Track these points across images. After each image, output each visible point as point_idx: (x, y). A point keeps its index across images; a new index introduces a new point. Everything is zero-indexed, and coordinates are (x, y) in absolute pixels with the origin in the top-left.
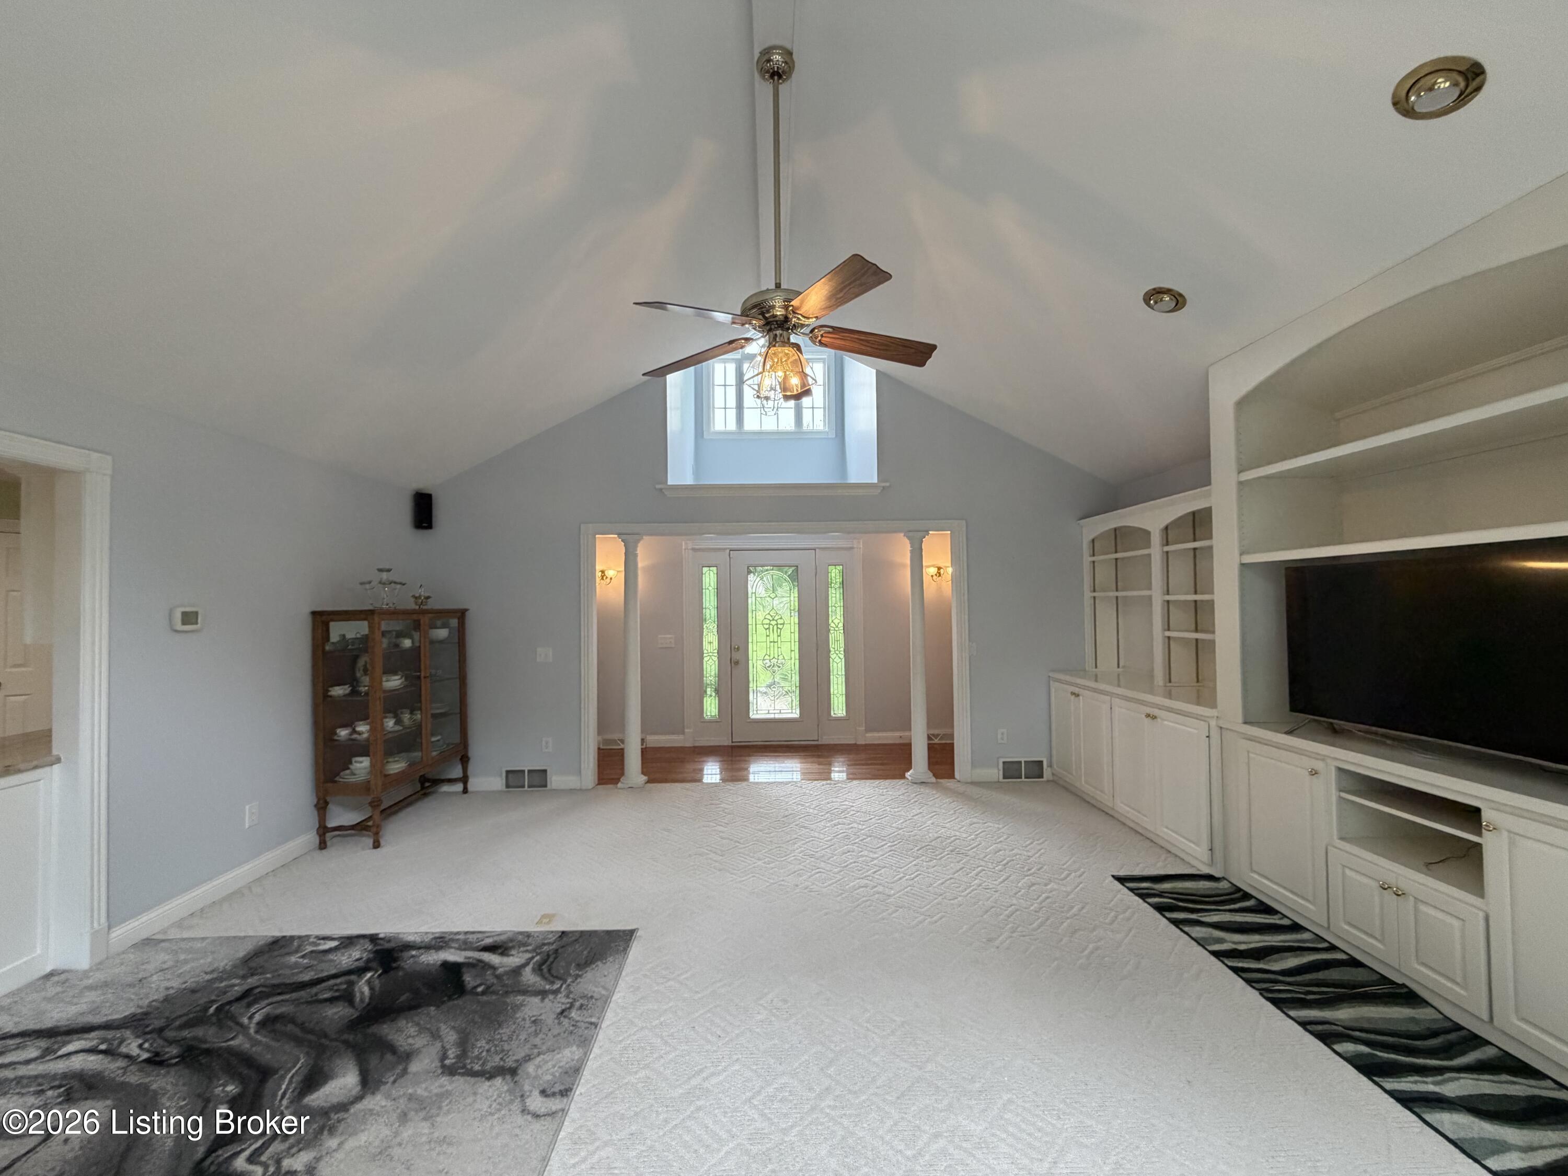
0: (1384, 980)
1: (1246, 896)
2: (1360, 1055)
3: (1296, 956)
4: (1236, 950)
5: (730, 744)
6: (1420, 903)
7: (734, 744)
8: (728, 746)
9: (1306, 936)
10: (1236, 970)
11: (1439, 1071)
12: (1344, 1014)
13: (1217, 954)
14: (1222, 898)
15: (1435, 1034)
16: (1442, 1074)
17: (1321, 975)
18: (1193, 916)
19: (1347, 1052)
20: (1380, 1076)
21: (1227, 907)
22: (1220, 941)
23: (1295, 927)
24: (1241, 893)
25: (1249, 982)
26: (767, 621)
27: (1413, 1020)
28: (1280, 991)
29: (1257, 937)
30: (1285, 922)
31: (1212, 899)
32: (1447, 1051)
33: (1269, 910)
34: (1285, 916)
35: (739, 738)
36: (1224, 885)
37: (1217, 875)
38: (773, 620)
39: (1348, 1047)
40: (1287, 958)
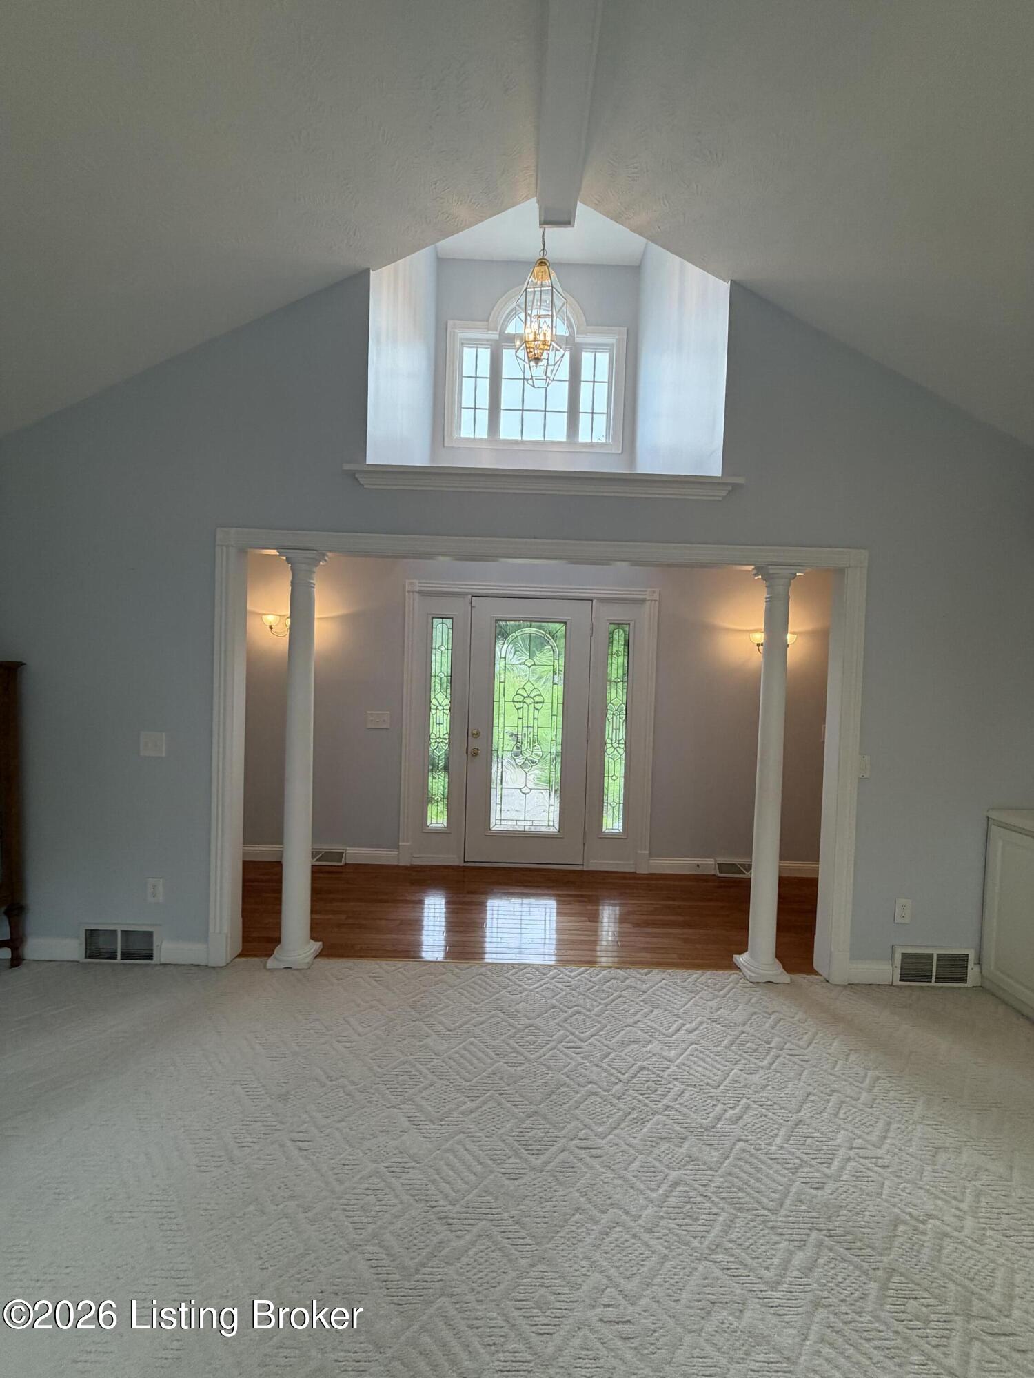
5: (462, 864)
7: (465, 864)
8: (458, 867)
26: (520, 698)
38: (529, 696)
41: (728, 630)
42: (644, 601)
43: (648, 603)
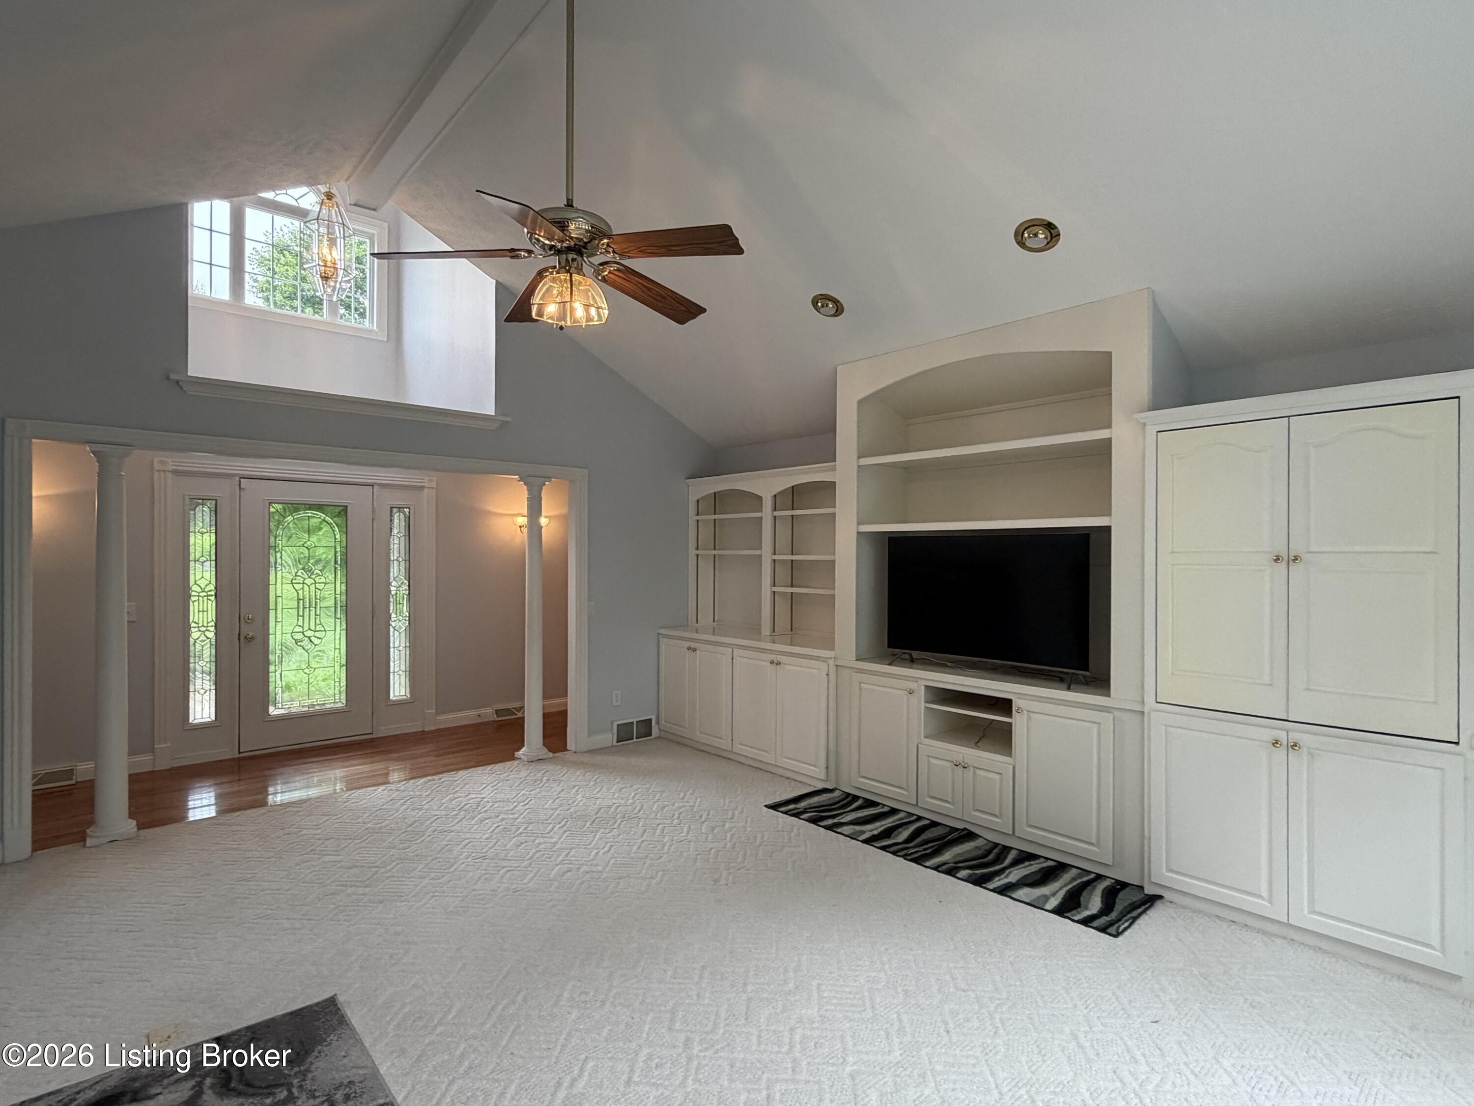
0: (954, 830)
1: (856, 798)
2: (970, 876)
3: (905, 830)
4: (874, 835)
5: (237, 756)
6: (976, 770)
7: (241, 755)
8: (232, 760)
9: (902, 815)
10: (883, 848)
11: (1003, 870)
12: (947, 856)
13: (867, 841)
14: (842, 803)
15: (989, 852)
16: (1004, 872)
17: (924, 837)
18: (836, 821)
19: (964, 876)
20: (985, 883)
21: (849, 809)
22: (863, 832)
23: (894, 811)
24: (851, 796)
25: (894, 853)
27: (977, 848)
28: (912, 854)
29: (878, 824)
30: (886, 809)
31: (837, 805)
32: (998, 859)
33: (874, 804)
34: (884, 805)
35: (250, 745)
36: (837, 794)
37: (831, 788)
39: (963, 873)
40: (901, 832)
41: (496, 514)
42: (423, 487)
43: (426, 490)
